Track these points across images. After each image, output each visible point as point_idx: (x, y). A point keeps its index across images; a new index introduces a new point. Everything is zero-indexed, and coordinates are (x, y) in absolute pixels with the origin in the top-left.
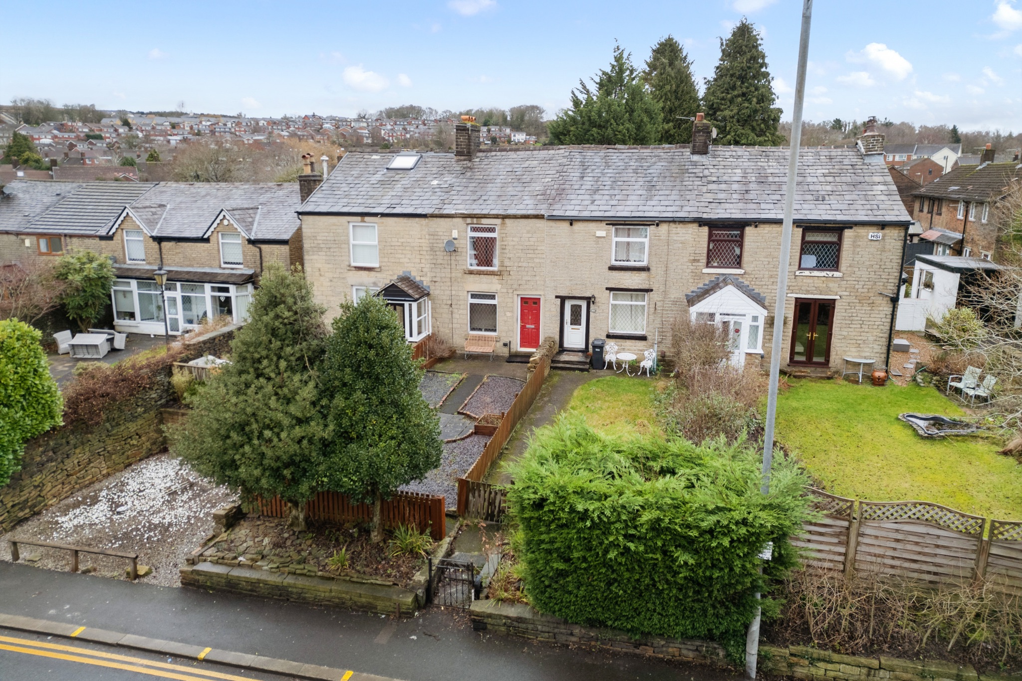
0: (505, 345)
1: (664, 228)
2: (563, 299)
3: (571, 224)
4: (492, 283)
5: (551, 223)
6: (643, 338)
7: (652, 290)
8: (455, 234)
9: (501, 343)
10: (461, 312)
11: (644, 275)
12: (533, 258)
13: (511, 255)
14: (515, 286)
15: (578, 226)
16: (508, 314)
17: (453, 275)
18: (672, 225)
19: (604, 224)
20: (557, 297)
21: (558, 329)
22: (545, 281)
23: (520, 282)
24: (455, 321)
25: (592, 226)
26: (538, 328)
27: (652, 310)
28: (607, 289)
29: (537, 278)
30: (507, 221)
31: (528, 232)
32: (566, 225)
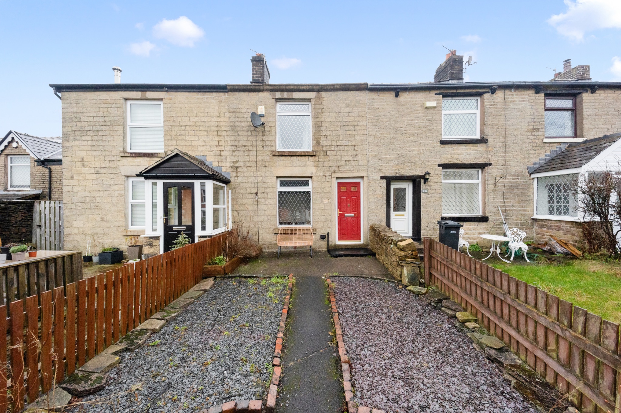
0: (323, 237)
1: (500, 94)
2: (389, 180)
3: (397, 96)
4: (305, 165)
5: (374, 95)
6: (484, 219)
7: (490, 164)
8: (261, 110)
9: (318, 236)
10: (268, 201)
11: (480, 148)
12: (354, 135)
13: (328, 133)
14: (334, 168)
15: (404, 97)
16: (326, 201)
17: (260, 158)
18: (507, 92)
19: (433, 93)
20: (382, 178)
21: (385, 215)
22: (368, 161)
23: (339, 163)
24: (261, 213)
25: (420, 96)
26: (358, 218)
27: (491, 186)
28: (439, 165)
29: (359, 158)
30: (323, 94)
31: (348, 106)
32: (391, 95)
